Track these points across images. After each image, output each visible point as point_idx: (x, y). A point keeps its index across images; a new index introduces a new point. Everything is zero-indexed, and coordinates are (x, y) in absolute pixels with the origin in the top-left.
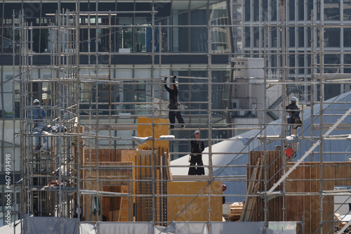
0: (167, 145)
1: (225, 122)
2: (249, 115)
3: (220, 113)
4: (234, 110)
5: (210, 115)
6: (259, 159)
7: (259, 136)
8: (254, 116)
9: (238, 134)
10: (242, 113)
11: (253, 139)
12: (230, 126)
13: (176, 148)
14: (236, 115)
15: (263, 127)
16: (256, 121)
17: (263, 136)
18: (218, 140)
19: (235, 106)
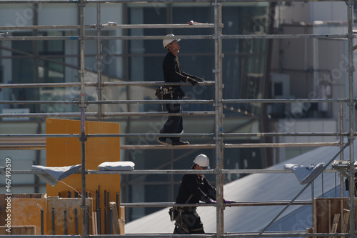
0: (115, 186)
1: (255, 130)
2: (313, 112)
3: (243, 107)
4: (277, 100)
5: (218, 112)
6: (336, 217)
7: (336, 162)
8: (325, 115)
9: (288, 158)
10: (297, 106)
11: (321, 169)
12: (268, 139)
13: (138, 191)
14: (282, 113)
15: (346, 140)
16: (329, 126)
17: (345, 162)
18: (237, 171)
19: (279, 90)
